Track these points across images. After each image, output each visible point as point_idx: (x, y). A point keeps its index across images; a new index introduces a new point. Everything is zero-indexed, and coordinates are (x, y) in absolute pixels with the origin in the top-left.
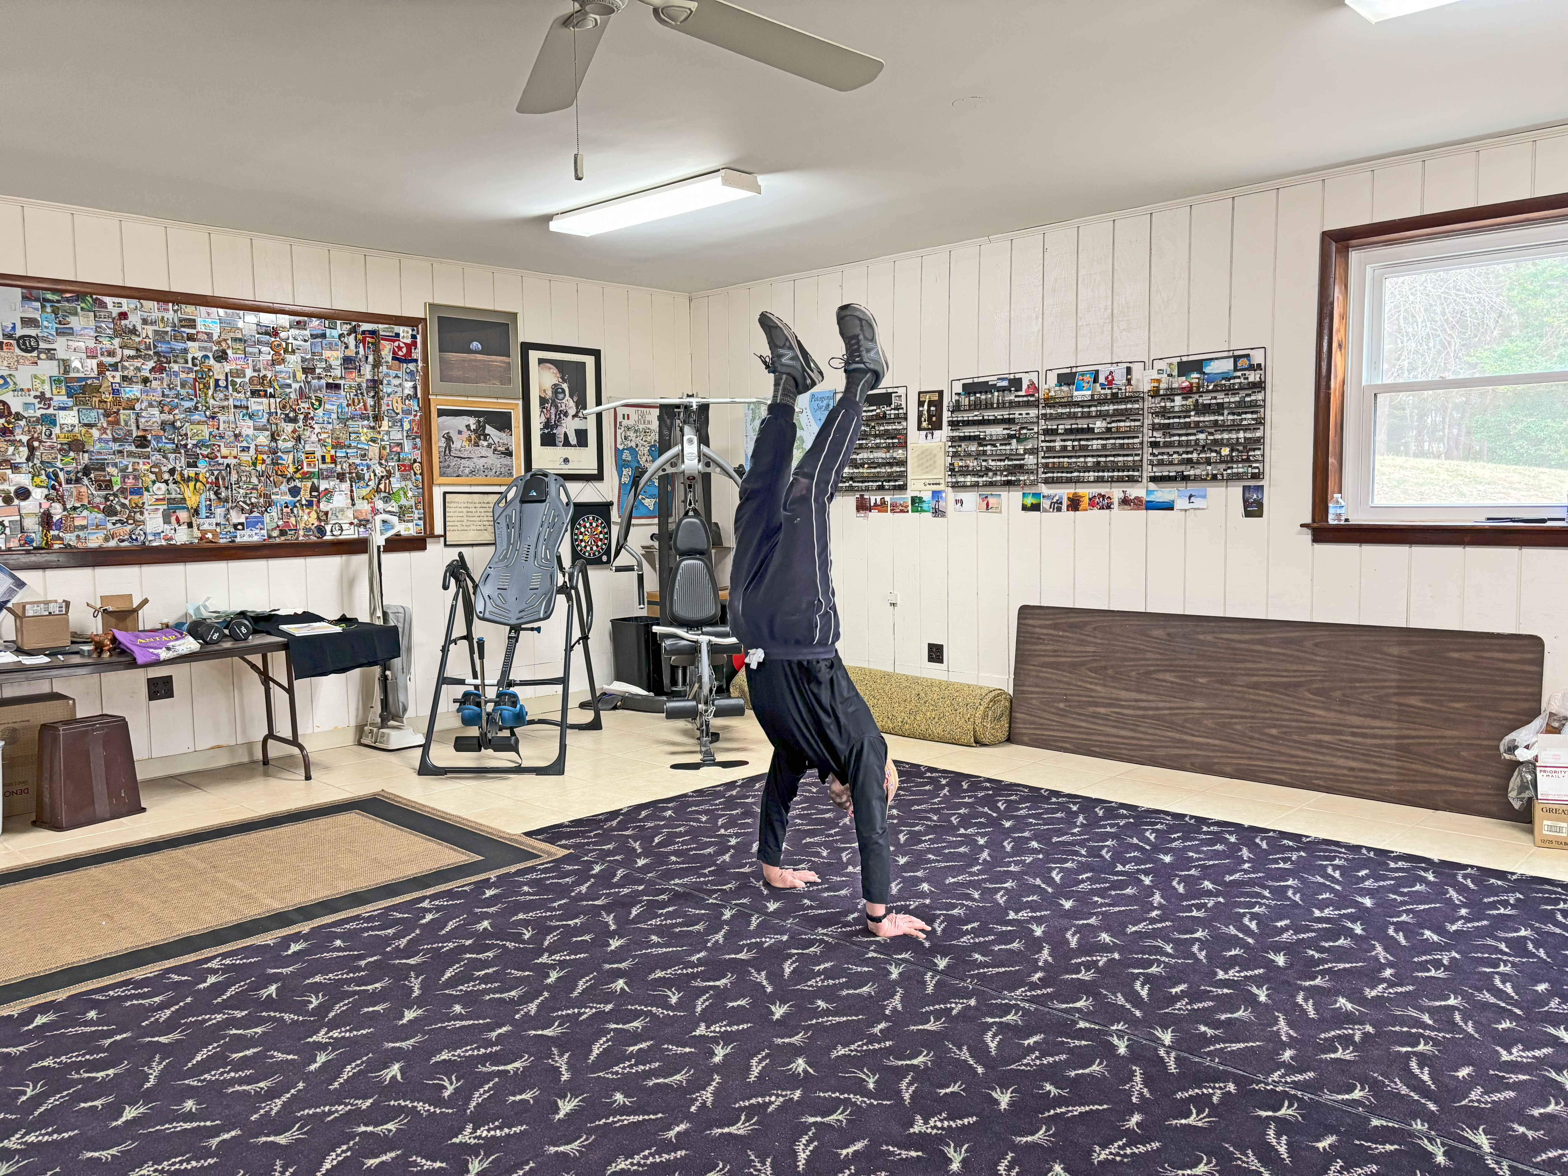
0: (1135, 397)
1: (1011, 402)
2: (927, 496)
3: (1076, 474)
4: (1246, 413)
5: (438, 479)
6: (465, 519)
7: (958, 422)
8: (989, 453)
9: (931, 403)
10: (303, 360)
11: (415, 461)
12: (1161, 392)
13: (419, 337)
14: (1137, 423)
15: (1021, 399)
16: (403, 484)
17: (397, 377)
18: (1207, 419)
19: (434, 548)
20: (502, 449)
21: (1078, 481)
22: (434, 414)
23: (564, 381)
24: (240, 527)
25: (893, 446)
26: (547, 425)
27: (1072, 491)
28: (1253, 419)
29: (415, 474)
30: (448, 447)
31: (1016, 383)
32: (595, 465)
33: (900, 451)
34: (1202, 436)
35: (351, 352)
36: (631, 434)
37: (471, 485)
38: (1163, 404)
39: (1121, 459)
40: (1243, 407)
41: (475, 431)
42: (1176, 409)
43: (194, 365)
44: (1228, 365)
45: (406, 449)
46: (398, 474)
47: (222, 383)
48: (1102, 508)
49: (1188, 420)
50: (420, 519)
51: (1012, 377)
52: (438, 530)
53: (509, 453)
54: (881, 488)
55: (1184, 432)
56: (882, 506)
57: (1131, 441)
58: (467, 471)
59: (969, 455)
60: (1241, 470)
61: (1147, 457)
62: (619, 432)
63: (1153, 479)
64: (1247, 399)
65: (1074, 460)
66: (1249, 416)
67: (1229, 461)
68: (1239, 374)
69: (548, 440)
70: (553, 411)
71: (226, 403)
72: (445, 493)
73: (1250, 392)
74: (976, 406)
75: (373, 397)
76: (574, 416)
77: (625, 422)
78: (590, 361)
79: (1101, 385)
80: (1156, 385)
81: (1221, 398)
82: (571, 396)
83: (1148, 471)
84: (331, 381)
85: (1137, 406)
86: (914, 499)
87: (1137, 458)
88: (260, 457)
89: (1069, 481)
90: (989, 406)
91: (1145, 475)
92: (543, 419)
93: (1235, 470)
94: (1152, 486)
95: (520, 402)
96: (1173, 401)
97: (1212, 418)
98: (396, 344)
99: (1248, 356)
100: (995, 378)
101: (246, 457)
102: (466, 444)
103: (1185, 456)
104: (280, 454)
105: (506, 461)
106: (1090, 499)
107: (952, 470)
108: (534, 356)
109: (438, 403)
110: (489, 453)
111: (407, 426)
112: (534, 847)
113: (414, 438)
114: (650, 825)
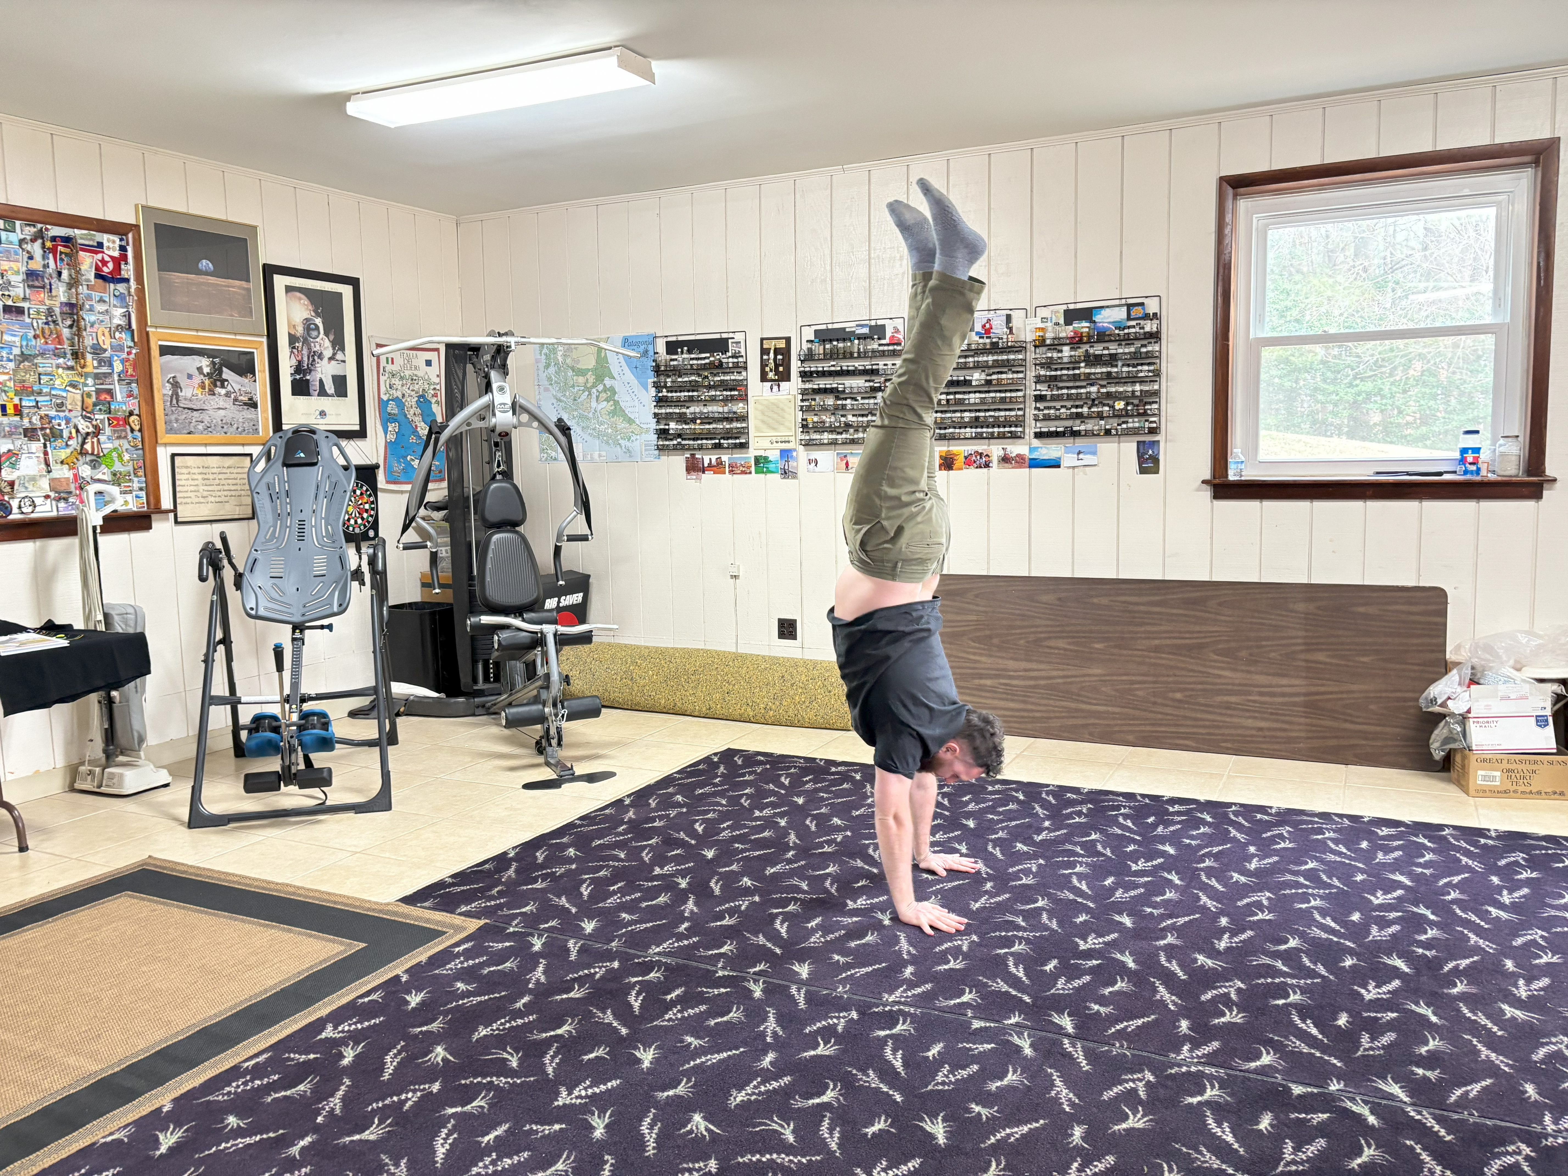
0: (1020, 348)
1: (873, 351)
2: (774, 455)
3: (951, 430)
4: (1142, 364)
5: (163, 437)
6: (201, 488)
7: (811, 373)
8: (849, 407)
9: (777, 351)
11: (131, 414)
12: (1048, 342)
13: (130, 249)
14: (1021, 375)
15: (886, 348)
16: (117, 443)
17: (101, 301)
18: (1098, 370)
19: (161, 527)
20: (245, 398)
21: (953, 438)
22: (155, 352)
23: (318, 315)
25: (732, 399)
26: (298, 369)
27: (945, 449)
28: (1149, 371)
29: (132, 430)
30: (175, 395)
31: (878, 331)
32: (357, 420)
33: (741, 405)
34: (1094, 389)
35: (37, 265)
36: (397, 382)
37: (206, 445)
38: (1050, 355)
39: (1002, 413)
40: (1138, 358)
42: (1065, 360)
44: (1122, 313)
45: (119, 397)
46: (108, 431)
48: (979, 467)
49: (1077, 372)
50: (141, 489)
51: (873, 323)
52: (166, 503)
53: (253, 405)
54: (718, 446)
55: (1071, 384)
56: (718, 467)
57: (1014, 394)
58: (201, 427)
59: (824, 409)
60: (1137, 425)
61: (1030, 412)
62: (382, 378)
63: (1039, 435)
64: (1144, 350)
65: (949, 415)
66: (1146, 368)
67: (1123, 415)
68: (1133, 323)
69: (301, 388)
70: (305, 352)
72: (173, 456)
73: (1145, 342)
74: (832, 355)
75: (71, 326)
76: (330, 359)
77: (390, 367)
78: (346, 291)
80: (1041, 334)
81: (1114, 348)
82: (327, 334)
83: (1031, 427)
84: (10, 303)
85: (1020, 357)
86: (757, 460)
87: (1020, 413)
90: (848, 355)
91: (1027, 431)
92: (294, 362)
93: (1130, 425)
94: (1036, 443)
95: (264, 340)
96: (1061, 351)
97: (1104, 370)
98: (99, 256)
99: (1142, 304)
100: (854, 324)
102: (199, 391)
103: (1074, 410)
105: (249, 414)
106: (966, 458)
107: (805, 427)
108: (280, 282)
109: (158, 338)
110: (228, 403)
111: (118, 367)
112: (428, 921)
113: (129, 384)
114: (559, 871)
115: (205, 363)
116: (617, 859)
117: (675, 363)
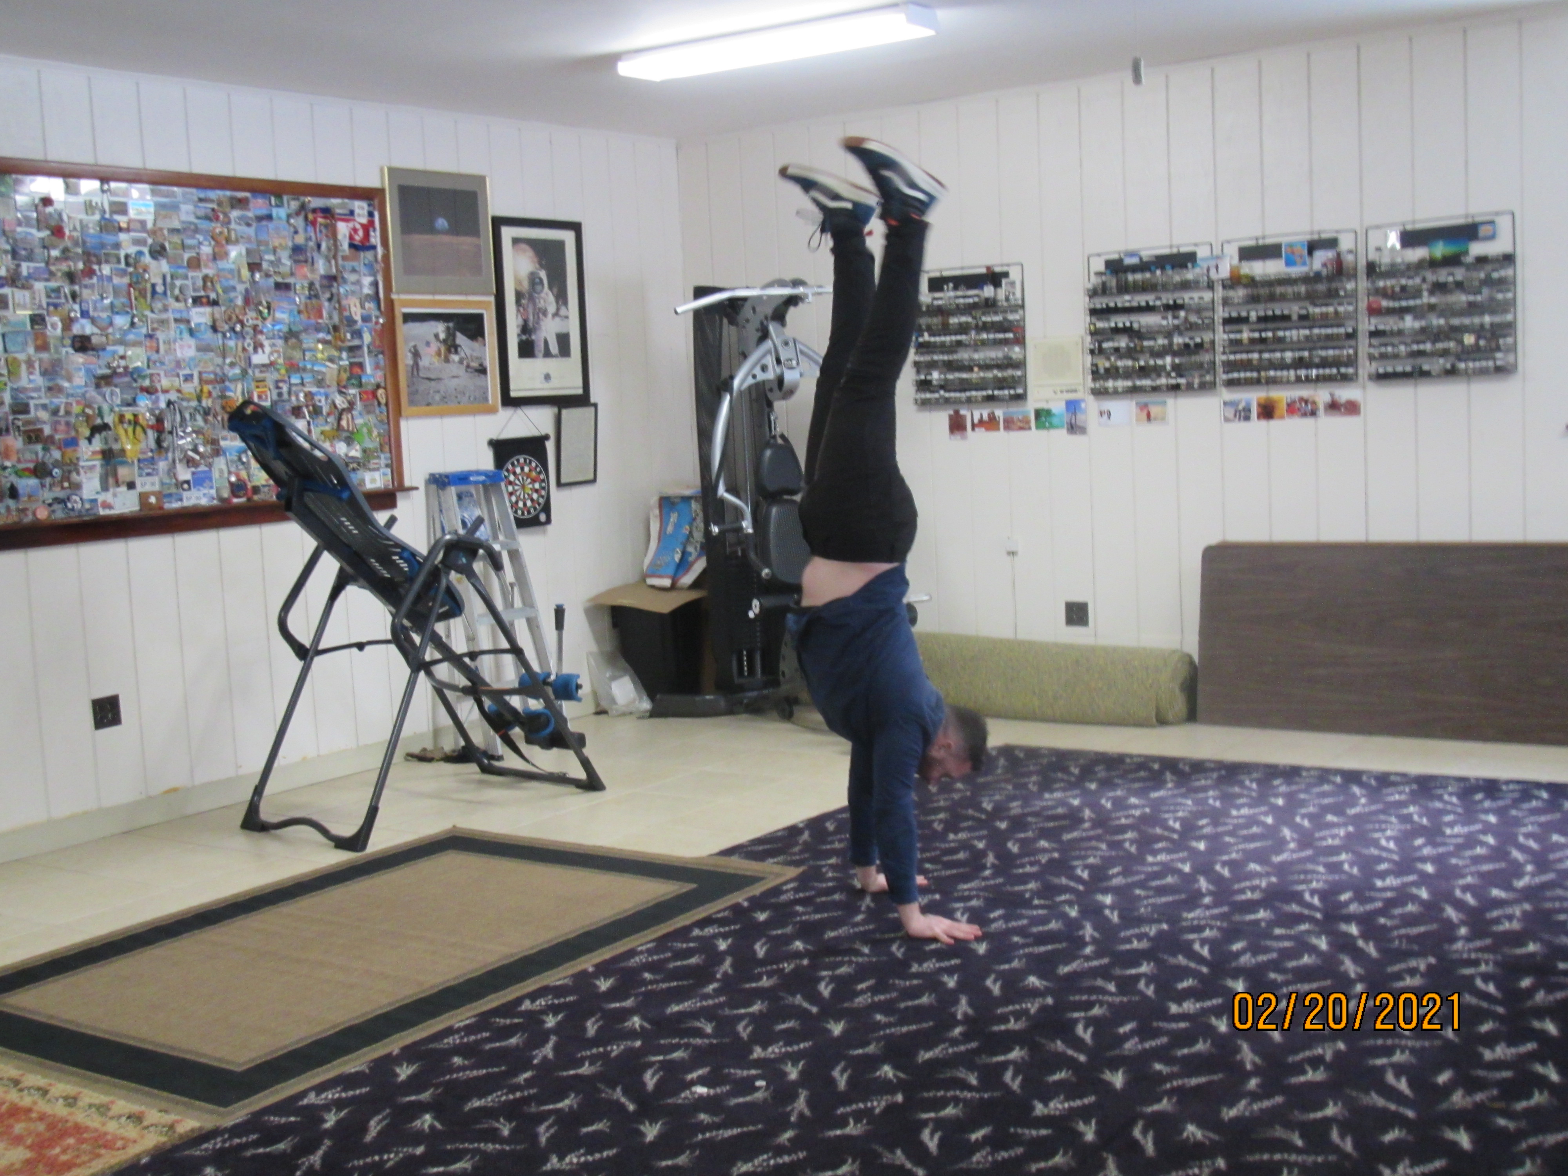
2: (1058, 407)
3: (1269, 373)
5: (406, 410)
10: (248, 252)
11: (378, 386)
12: (1380, 269)
13: (376, 214)
14: (1349, 308)
16: (367, 418)
17: (354, 270)
18: (1443, 300)
19: (405, 505)
20: (475, 364)
21: (1272, 382)
22: (399, 320)
24: (186, 486)
25: (1005, 343)
26: (525, 329)
27: (1264, 394)
29: (379, 404)
30: (416, 365)
32: (579, 382)
33: (1017, 349)
34: (1437, 322)
35: (300, 239)
39: (1330, 352)
40: (1489, 284)
41: (445, 341)
43: (127, 264)
45: (368, 370)
46: (360, 405)
47: (160, 289)
48: (1305, 415)
49: (1417, 302)
50: (387, 466)
51: (1174, 250)
52: (409, 480)
53: (482, 371)
54: (990, 399)
56: (990, 424)
58: (437, 397)
59: (1118, 352)
61: (1364, 350)
63: (1375, 377)
64: (1495, 275)
65: (1267, 355)
67: (1474, 351)
69: (527, 350)
70: (530, 310)
71: (164, 316)
73: (1497, 266)
74: (1127, 289)
75: (330, 300)
78: (568, 237)
81: (1460, 274)
82: (550, 288)
83: (1366, 368)
84: (279, 279)
86: (1038, 413)
87: (1350, 351)
88: (207, 388)
89: (1262, 382)
90: (1147, 288)
93: (1481, 363)
94: (1371, 386)
95: (492, 299)
98: (351, 225)
99: (1493, 222)
101: (190, 390)
102: (435, 360)
103: (1415, 347)
104: (227, 383)
105: (479, 380)
106: (1289, 405)
107: (1096, 373)
108: (508, 233)
109: (403, 304)
110: (461, 371)
111: (367, 338)
112: (746, 870)
113: (376, 356)
115: (440, 328)
117: (940, 302)
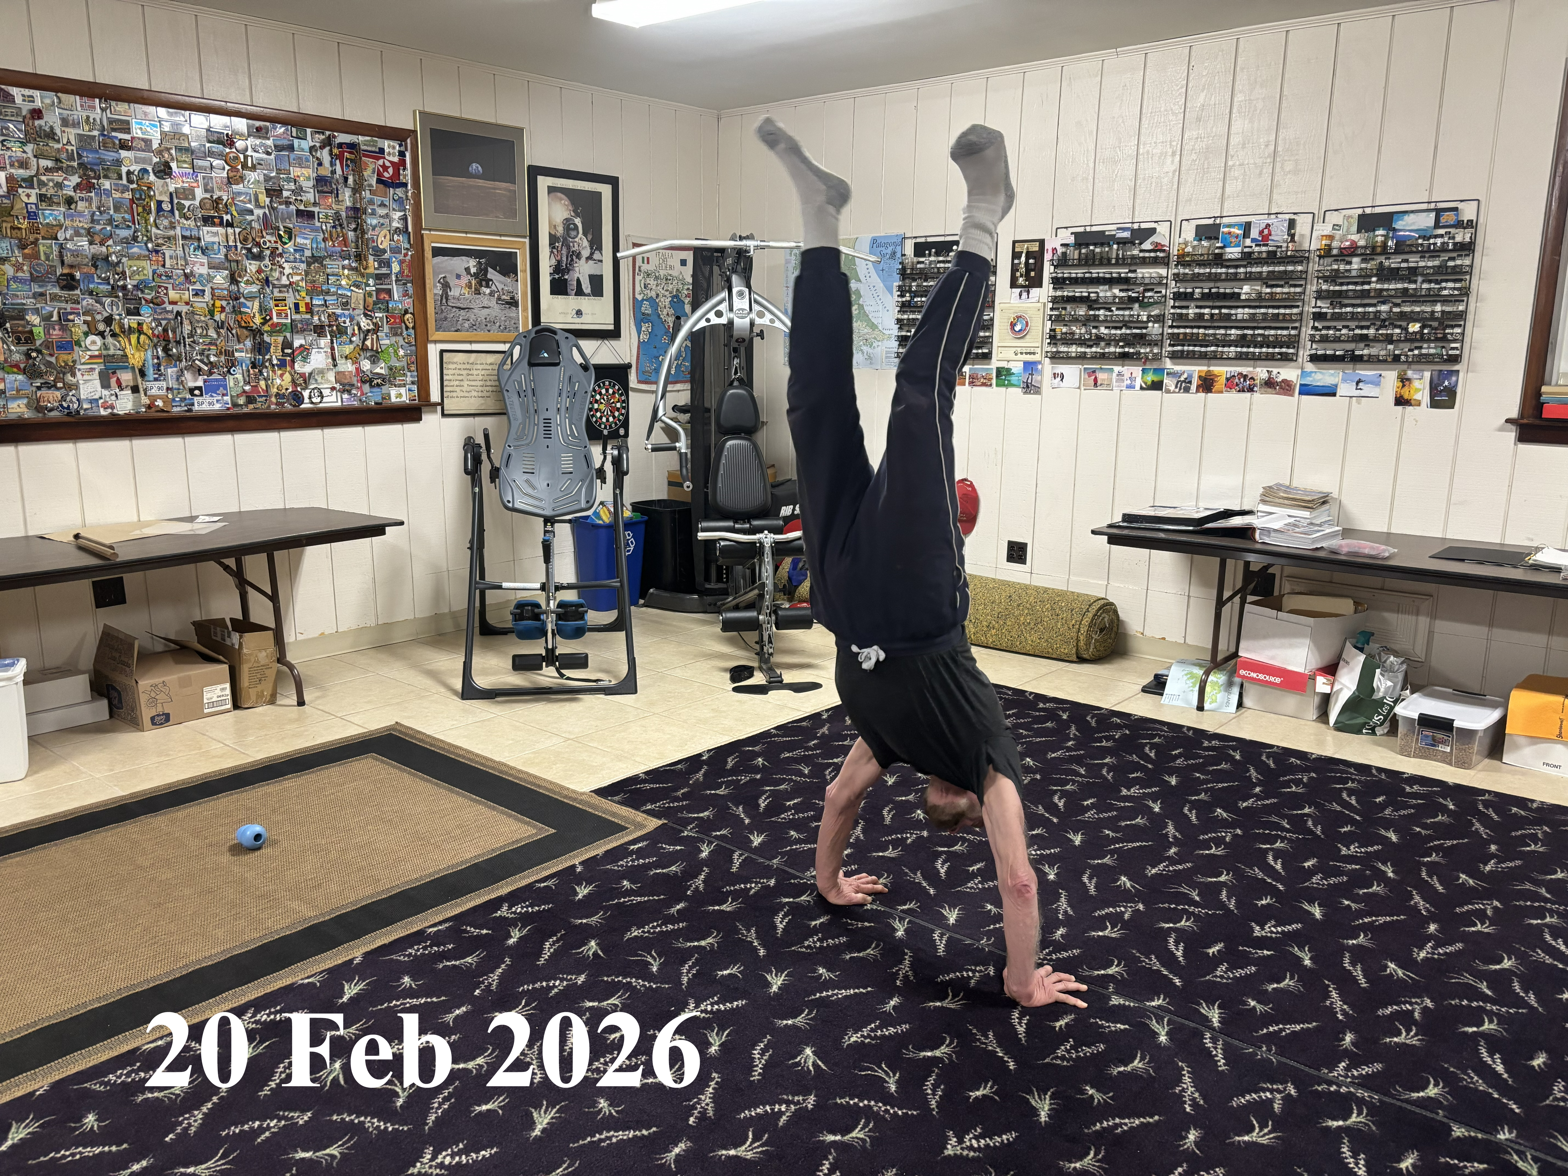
0: (1300, 257)
1: (1133, 257)
2: (1017, 367)
3: (1213, 348)
4: (1447, 281)
5: (433, 334)
6: (465, 383)
7: (1064, 279)
8: (1102, 318)
9: (1029, 255)
10: (267, 179)
11: (406, 312)
12: (1335, 252)
13: (408, 154)
14: (1298, 290)
15: (1147, 255)
16: (394, 339)
17: (382, 205)
18: (1392, 286)
19: (431, 420)
20: (506, 297)
21: (1215, 357)
22: (428, 253)
23: (577, 215)
24: (197, 392)
26: (558, 269)
27: (1205, 368)
28: (1455, 289)
29: (407, 328)
31: (1140, 235)
32: (611, 319)
34: (1384, 308)
35: (325, 171)
36: (652, 282)
37: (471, 342)
38: (1335, 267)
39: (1272, 332)
40: (1443, 273)
41: (476, 275)
42: (1354, 273)
43: (130, 181)
44: (1428, 220)
45: (396, 297)
46: (386, 328)
47: (166, 207)
48: (1242, 390)
49: (1366, 287)
50: (413, 383)
51: (1136, 226)
52: (435, 397)
53: (514, 303)
55: (1358, 301)
57: (1288, 311)
58: (466, 325)
59: (1075, 320)
60: (1432, 351)
61: (1307, 331)
62: (638, 278)
63: (1314, 359)
64: (1451, 264)
65: (1211, 331)
66: (1450, 285)
67: (1418, 339)
68: (1441, 231)
69: (559, 288)
70: (564, 252)
71: (172, 233)
72: (442, 352)
73: (1454, 255)
74: (1088, 261)
75: (355, 230)
76: (588, 259)
77: (645, 267)
78: (606, 190)
79: (1253, 240)
80: (1328, 242)
81: (1414, 261)
82: (585, 234)
83: (1306, 348)
84: (302, 207)
85: (1300, 268)
86: (999, 371)
87: (1293, 332)
88: (218, 303)
89: (1203, 356)
90: (1105, 261)
91: (1301, 353)
93: (1424, 351)
94: (1310, 367)
95: (527, 240)
96: (1350, 263)
97: (1399, 286)
98: (381, 162)
99: (1455, 209)
100: (1114, 227)
101: (201, 304)
102: (465, 291)
103: (1358, 331)
104: (242, 300)
105: (512, 312)
106: (1228, 379)
107: (1053, 338)
108: (544, 182)
109: (432, 239)
110: (493, 302)
111: (396, 268)
112: (614, 814)
113: (405, 284)
114: (744, 779)
115: (472, 263)
116: (800, 774)
117: (922, 266)
